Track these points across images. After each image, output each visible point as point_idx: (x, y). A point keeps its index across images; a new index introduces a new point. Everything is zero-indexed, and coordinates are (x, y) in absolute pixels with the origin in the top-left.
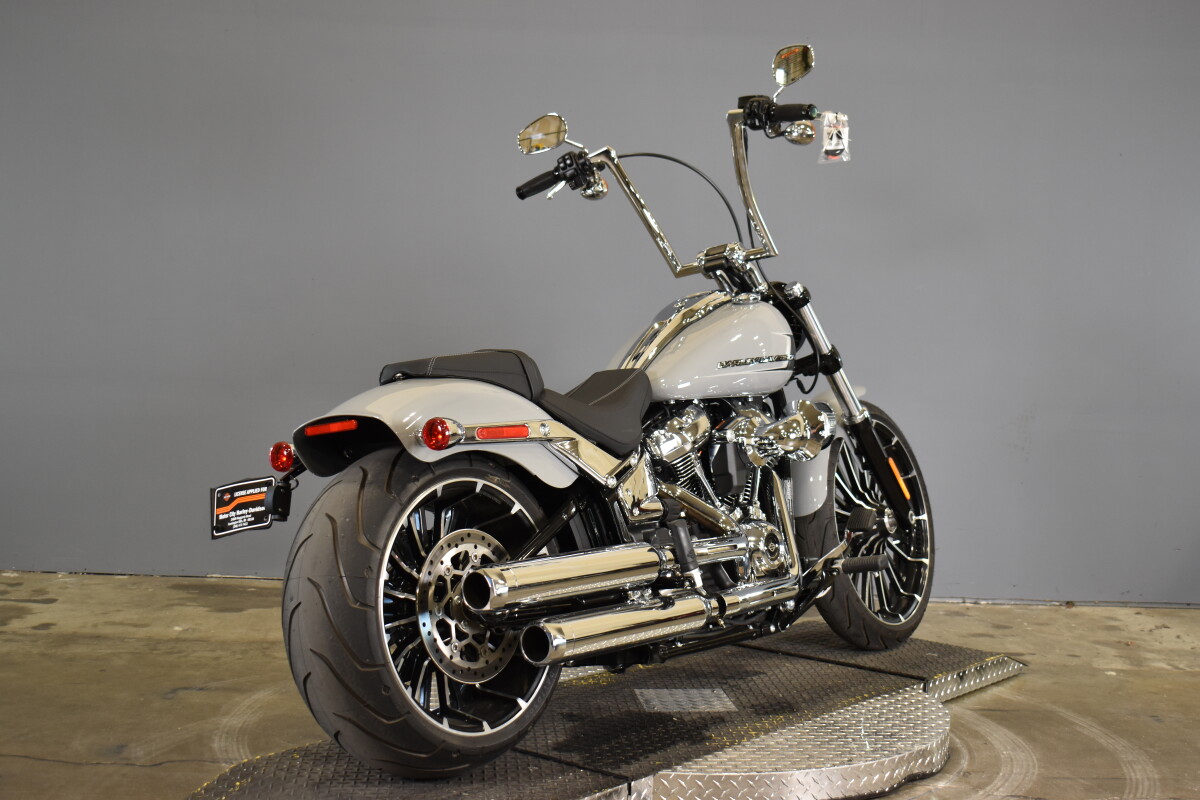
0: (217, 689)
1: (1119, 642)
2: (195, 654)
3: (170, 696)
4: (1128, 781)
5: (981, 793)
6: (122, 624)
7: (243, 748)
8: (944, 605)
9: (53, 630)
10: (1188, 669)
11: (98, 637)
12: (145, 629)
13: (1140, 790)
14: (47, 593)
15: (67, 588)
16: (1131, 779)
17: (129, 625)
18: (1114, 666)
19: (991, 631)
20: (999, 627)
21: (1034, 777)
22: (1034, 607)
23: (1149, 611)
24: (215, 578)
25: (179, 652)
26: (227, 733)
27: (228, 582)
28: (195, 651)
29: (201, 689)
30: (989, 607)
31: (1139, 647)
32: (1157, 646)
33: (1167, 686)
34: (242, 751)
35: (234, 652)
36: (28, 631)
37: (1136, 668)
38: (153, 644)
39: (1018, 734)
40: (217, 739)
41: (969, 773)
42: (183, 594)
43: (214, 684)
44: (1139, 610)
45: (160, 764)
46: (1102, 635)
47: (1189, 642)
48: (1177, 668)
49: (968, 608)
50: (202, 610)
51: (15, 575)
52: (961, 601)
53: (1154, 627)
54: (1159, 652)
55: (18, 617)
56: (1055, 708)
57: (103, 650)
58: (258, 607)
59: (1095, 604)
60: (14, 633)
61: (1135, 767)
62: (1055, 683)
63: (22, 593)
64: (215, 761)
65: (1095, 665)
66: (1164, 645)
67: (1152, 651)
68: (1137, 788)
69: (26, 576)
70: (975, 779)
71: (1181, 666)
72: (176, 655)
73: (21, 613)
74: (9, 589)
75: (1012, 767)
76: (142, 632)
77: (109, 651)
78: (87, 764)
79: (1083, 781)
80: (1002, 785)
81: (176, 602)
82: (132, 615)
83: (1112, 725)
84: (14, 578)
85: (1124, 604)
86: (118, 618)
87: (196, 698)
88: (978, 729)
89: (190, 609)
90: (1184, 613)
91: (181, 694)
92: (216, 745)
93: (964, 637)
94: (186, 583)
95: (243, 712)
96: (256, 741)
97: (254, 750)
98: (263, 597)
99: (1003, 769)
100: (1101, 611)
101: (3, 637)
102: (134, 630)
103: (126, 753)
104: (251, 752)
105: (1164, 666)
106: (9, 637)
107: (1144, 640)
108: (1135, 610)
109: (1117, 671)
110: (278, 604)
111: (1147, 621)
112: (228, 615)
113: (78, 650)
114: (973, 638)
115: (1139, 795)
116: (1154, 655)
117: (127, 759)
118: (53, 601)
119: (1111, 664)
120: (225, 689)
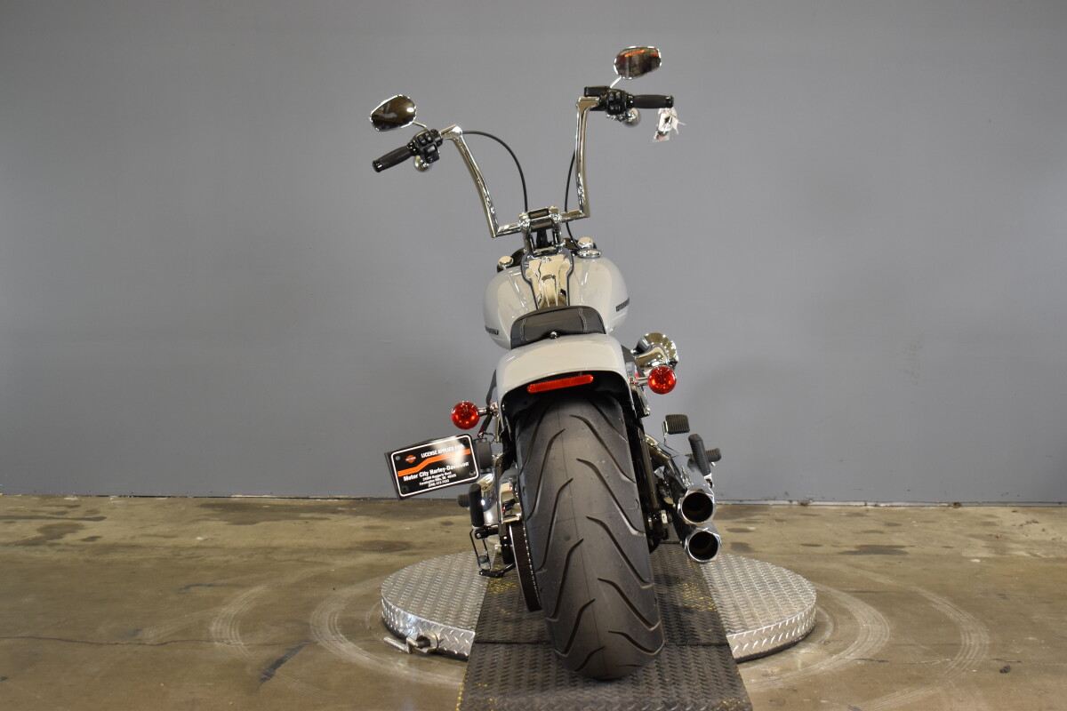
0: (222, 585)
1: (991, 535)
2: (210, 558)
3: (184, 591)
4: (962, 647)
5: (834, 657)
6: (155, 535)
7: (235, 630)
8: (848, 508)
9: (98, 542)
10: (1044, 556)
11: (133, 547)
12: (174, 539)
13: (970, 653)
14: (98, 512)
15: (114, 508)
16: (965, 645)
17: (160, 536)
18: (980, 555)
19: (883, 528)
20: (890, 525)
21: (883, 645)
22: (926, 508)
23: (1025, 509)
24: (238, 497)
25: (198, 557)
26: (224, 619)
27: (247, 501)
28: (210, 556)
29: (210, 585)
30: (887, 508)
31: (1006, 539)
32: (1023, 537)
33: (1021, 570)
34: (233, 632)
35: (242, 557)
36: (77, 543)
37: (999, 556)
38: (177, 549)
39: (880, 611)
40: (215, 624)
41: (829, 642)
42: (209, 511)
43: (220, 582)
44: (1016, 509)
45: (166, 643)
46: (978, 530)
47: (1052, 534)
48: (1035, 555)
49: (867, 510)
50: (222, 524)
51: (76, 498)
52: (863, 504)
53: (1024, 522)
54: (1023, 542)
55: (71, 532)
56: (918, 589)
57: (136, 556)
58: (270, 520)
59: (979, 504)
60: (67, 544)
61: (972, 634)
62: (925, 569)
63: (79, 513)
64: (209, 640)
65: (964, 554)
66: (1030, 537)
67: (1018, 542)
68: (968, 652)
69: (83, 499)
70: (832, 647)
71: (1039, 554)
72: (195, 559)
73: (74, 528)
74: (68, 510)
75: (867, 636)
76: (170, 542)
77: (140, 557)
78: (107, 644)
79: (923, 647)
80: (854, 651)
81: (202, 517)
82: (164, 528)
83: (962, 602)
84: (75, 501)
85: (1005, 504)
86: (153, 531)
87: (204, 592)
88: (847, 607)
89: (213, 522)
90: (1056, 511)
91: (192, 589)
92: (213, 629)
93: (858, 533)
94: (213, 502)
95: (240, 602)
96: (247, 625)
97: (243, 632)
98: (275, 512)
99: (859, 638)
100: (982, 510)
101: (56, 548)
102: (164, 540)
103: (139, 636)
104: (240, 634)
105: (1023, 553)
106: (62, 547)
107: (1013, 533)
108: (1013, 509)
109: (981, 559)
110: (287, 518)
111: (1021, 517)
112: (243, 527)
113: (117, 557)
114: (866, 535)
115: (968, 657)
116: (1018, 545)
117: (139, 640)
118: (102, 519)
119: (978, 553)
120: (228, 585)
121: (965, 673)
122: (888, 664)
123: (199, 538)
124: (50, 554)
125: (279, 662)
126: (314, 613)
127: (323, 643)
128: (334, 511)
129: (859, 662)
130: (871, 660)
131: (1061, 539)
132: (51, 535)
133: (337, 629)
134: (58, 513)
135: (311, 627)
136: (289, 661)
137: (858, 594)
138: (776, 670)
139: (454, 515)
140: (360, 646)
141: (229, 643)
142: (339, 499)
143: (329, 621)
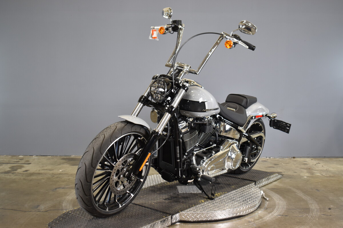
0: (67, 188)
1: (307, 168)
2: (64, 178)
3: (54, 190)
4: (311, 210)
5: (270, 214)
6: (46, 170)
8: (262, 159)
9: (28, 172)
10: (326, 175)
11: (39, 174)
13: (314, 212)
14: (29, 161)
15: (34, 160)
16: (311, 209)
18: (306, 175)
19: (274, 166)
20: (275, 165)
21: (285, 209)
22: (285, 159)
23: (315, 159)
24: (73, 156)
25: (60, 177)
26: (67, 201)
27: (76, 157)
29: (63, 188)
30: (273, 159)
31: (312, 169)
32: (317, 169)
33: (320, 180)
34: (70, 206)
35: (74, 177)
36: (22, 172)
37: (312, 175)
38: (53, 175)
39: (281, 196)
40: (64, 203)
41: (267, 208)
42: (64, 161)
44: (312, 159)
45: (47, 211)
46: (303, 166)
47: (325, 168)
48: (323, 175)
49: (268, 160)
50: (68, 165)
51: (22, 156)
53: (315, 163)
54: (318, 170)
55: (20, 168)
56: (290, 188)
57: (40, 177)
59: (300, 157)
60: (18, 173)
61: (312, 205)
62: (290, 180)
63: (23, 161)
64: (62, 210)
65: (301, 175)
66: (319, 168)
67: (316, 170)
68: (313, 212)
69: (25, 157)
70: (269, 210)
71: (324, 174)
72: (58, 178)
73: (21, 167)
74: (20, 160)
75: (279, 206)
76: (51, 172)
77: (41, 178)
78: (28, 211)
79: (298, 210)
80: (276, 212)
81: (61, 163)
82: (49, 167)
83: (306, 192)
84: (22, 157)
85: (308, 157)
86: (46, 168)
87: (61, 191)
88: (270, 195)
89: (65, 165)
90: (324, 159)
91: (57, 189)
92: (63, 205)
93: (267, 168)
94: (65, 158)
95: (73, 195)
96: (75, 203)
99: (276, 207)
100: (302, 159)
101: (15, 174)
102: (49, 171)
103: (39, 208)
104: (73, 207)
105: (319, 174)
106: (16, 174)
107: (314, 167)
109: (307, 176)
112: (74, 166)
114: (269, 168)
115: (314, 214)
117: (39, 210)
118: (30, 164)
120: (69, 188)
121: (314, 220)
122: (288, 217)
123: (60, 171)
124: (12, 176)
129: (279, 216)
130: (283, 215)
131: (329, 169)
132: (13, 169)
134: (16, 162)
137: (272, 190)
138: (252, 220)
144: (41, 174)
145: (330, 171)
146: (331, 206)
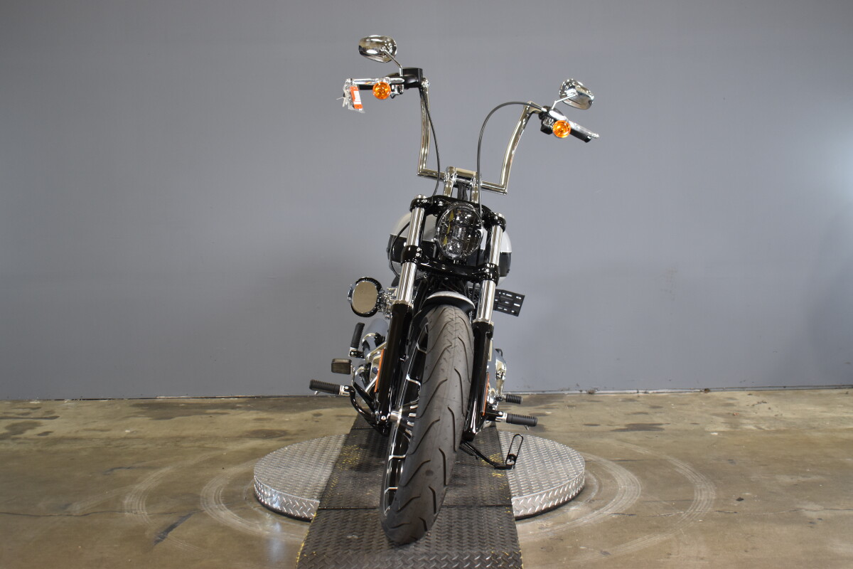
0: (139, 467)
1: (729, 414)
2: (134, 447)
3: (109, 473)
4: (694, 502)
5: (596, 512)
6: (94, 430)
7: (143, 503)
8: (624, 395)
9: (50, 436)
10: (767, 429)
11: (76, 439)
12: (108, 433)
14: (54, 413)
15: (67, 409)
16: (697, 500)
17: (98, 430)
18: (718, 429)
19: (647, 410)
20: (654, 407)
21: (634, 502)
22: (683, 393)
23: (758, 392)
24: (161, 398)
25: (124, 446)
26: (136, 494)
27: (169, 401)
28: (134, 445)
29: (129, 468)
30: (653, 395)
31: (741, 416)
32: (753, 415)
33: (748, 440)
34: (140, 505)
35: (158, 445)
36: (35, 437)
37: (732, 430)
38: (109, 440)
39: (636, 475)
40: (128, 498)
41: (593, 500)
42: (139, 410)
43: (138, 465)
44: (751, 392)
45: (88, 514)
46: (720, 410)
47: (776, 411)
48: (760, 429)
49: (638, 396)
50: (146, 419)
51: (39, 402)
52: (636, 391)
53: (755, 402)
54: (753, 419)
55: (31, 429)
56: (668, 457)
57: (77, 446)
58: (183, 415)
59: (724, 390)
60: (26, 438)
61: (703, 492)
62: (675, 442)
63: (39, 413)
64: (121, 511)
65: (706, 429)
66: (759, 414)
67: (748, 418)
68: (698, 506)
69: (45, 403)
70: (595, 505)
71: (763, 427)
72: (121, 448)
73: (33, 426)
74: (32, 411)
75: (623, 495)
76: (105, 435)
77: (80, 447)
78: (43, 516)
79: (664, 502)
80: (612, 507)
81: (132, 415)
82: (102, 424)
83: (700, 466)
84: (37, 404)
85: (743, 389)
86: (93, 426)
87: (124, 474)
88: (612, 473)
89: (140, 418)
90: (781, 393)
91: (115, 471)
92: (126, 502)
93: (629, 415)
94: (142, 402)
95: (150, 481)
96: (152, 498)
97: (148, 504)
98: (189, 409)
99: (617, 497)
100: (726, 394)
101: (18, 441)
102: (100, 433)
103: (69, 509)
104: (146, 506)
105: (752, 427)
106: (21, 441)
107: (746, 412)
108: (749, 392)
109: (719, 432)
110: (196, 413)
111: (754, 399)
112: (162, 421)
113: (62, 447)
114: (634, 416)
115: (697, 510)
116: (748, 421)
117: (68, 512)
118: (56, 417)
119: (717, 428)
120: (144, 467)
121: (693, 523)
122: (635, 517)
123: (127, 431)
124: (12, 446)
125: (172, 527)
126: (204, 488)
127: (207, 511)
128: (233, 407)
129: (614, 516)
130: (623, 514)
131: (782, 415)
132: (15, 430)
133: (220, 500)
134: (23, 414)
135: (201, 499)
136: (180, 526)
137: (622, 462)
138: (550, 524)
139: (324, 408)
140: (235, 513)
141: (136, 513)
142: (238, 397)
143: (215, 494)
144: (81, 439)
145: (785, 418)
146: (747, 494)
